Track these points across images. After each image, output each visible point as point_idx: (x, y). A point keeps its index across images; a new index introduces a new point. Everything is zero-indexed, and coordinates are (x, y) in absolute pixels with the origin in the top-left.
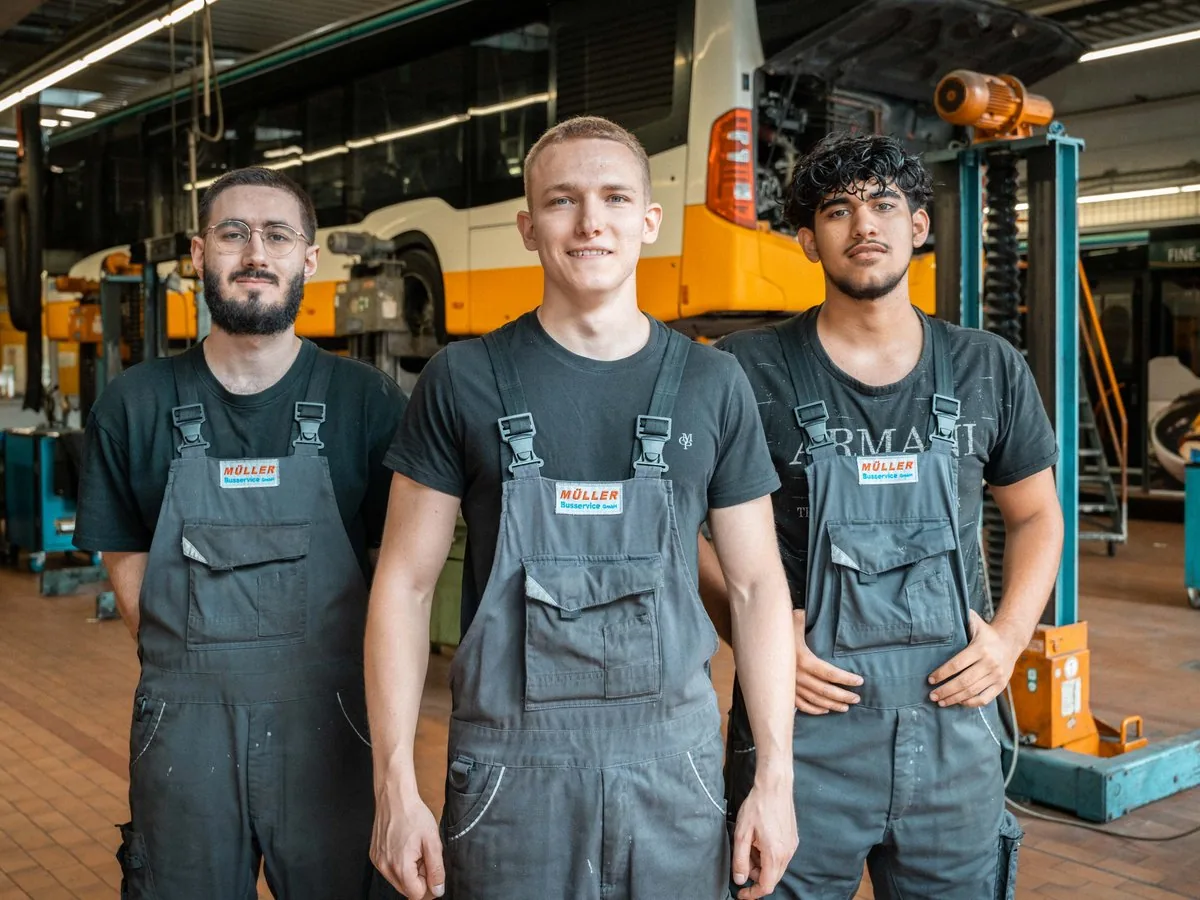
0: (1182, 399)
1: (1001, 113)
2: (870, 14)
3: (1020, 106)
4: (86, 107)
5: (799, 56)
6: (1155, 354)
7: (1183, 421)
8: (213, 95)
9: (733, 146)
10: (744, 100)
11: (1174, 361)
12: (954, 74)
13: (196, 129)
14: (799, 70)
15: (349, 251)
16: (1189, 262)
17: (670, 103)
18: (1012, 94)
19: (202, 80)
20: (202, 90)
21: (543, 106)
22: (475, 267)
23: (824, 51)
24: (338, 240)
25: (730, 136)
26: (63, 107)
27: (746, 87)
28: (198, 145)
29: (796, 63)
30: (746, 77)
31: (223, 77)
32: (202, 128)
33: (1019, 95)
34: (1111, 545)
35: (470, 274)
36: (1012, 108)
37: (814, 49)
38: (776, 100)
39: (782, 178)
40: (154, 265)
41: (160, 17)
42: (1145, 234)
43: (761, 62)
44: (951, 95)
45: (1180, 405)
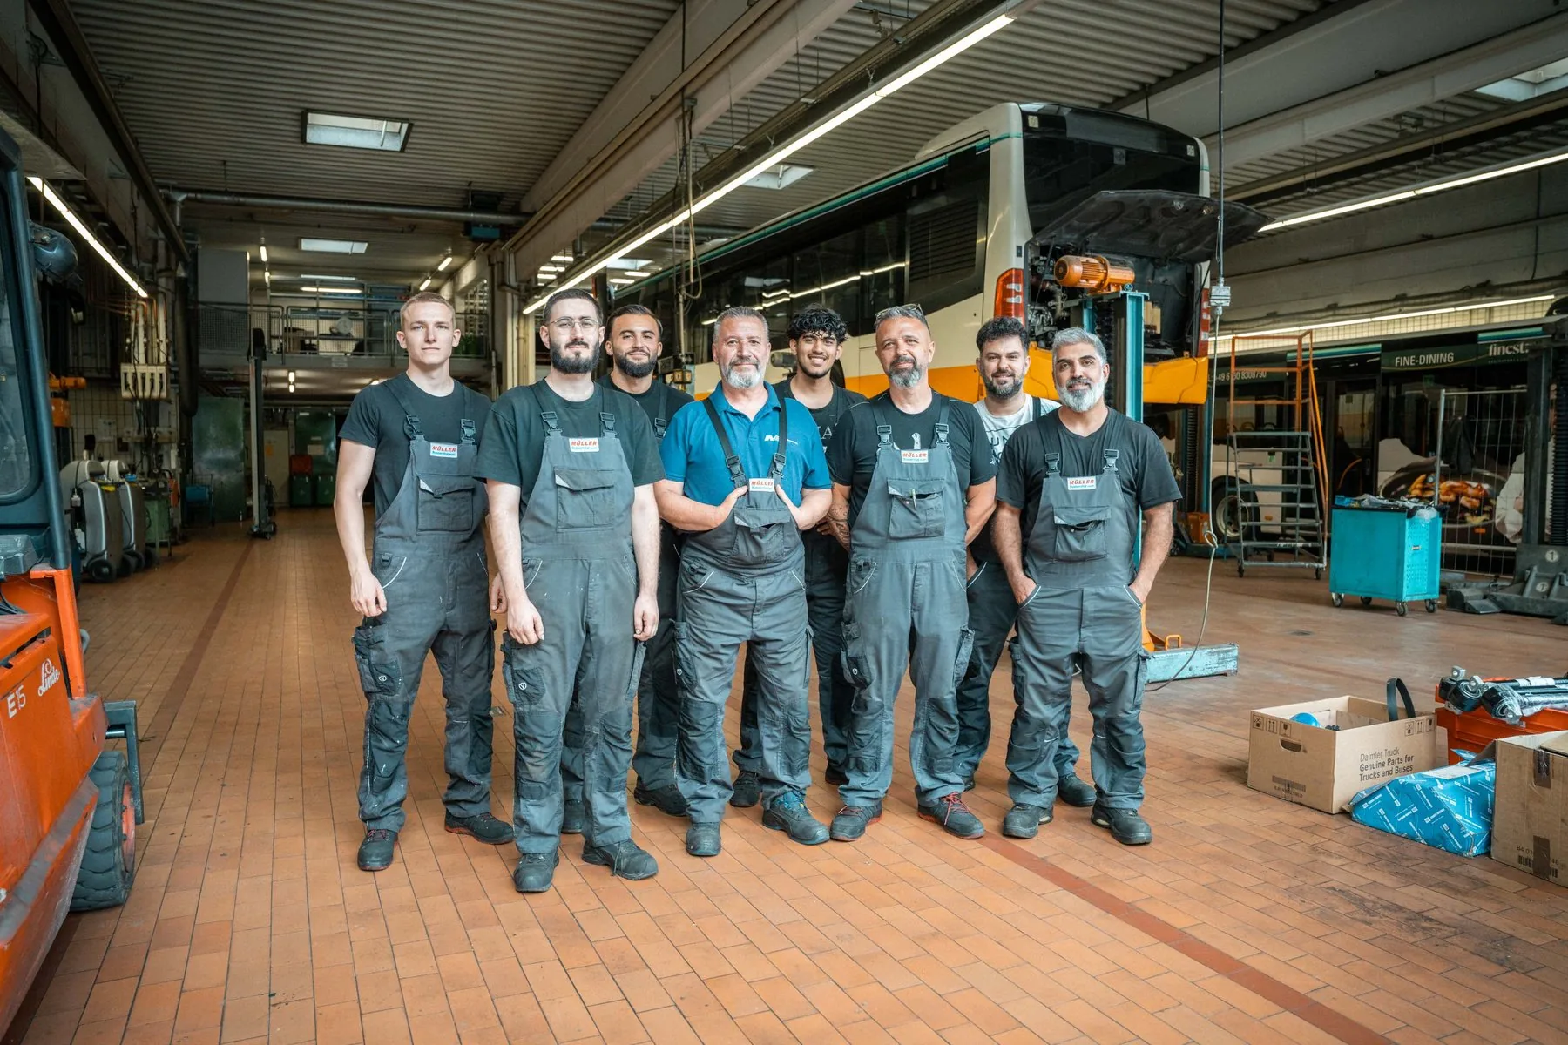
0: (1402, 470)
1: (1093, 279)
2: (1093, 206)
3: (1106, 274)
4: (642, 269)
5: (1053, 233)
6: (1384, 436)
7: (1403, 487)
8: (695, 269)
9: (1008, 293)
10: (1018, 263)
11: (1397, 441)
12: (1062, 258)
13: (684, 292)
14: (1053, 242)
15: (785, 364)
16: (1410, 366)
17: (974, 266)
18: (1101, 268)
19: (689, 261)
20: (689, 267)
21: (903, 269)
22: (863, 374)
23: (1070, 229)
24: (777, 358)
25: (1008, 286)
26: (627, 270)
27: (1019, 255)
28: (685, 302)
29: (1052, 238)
30: (1019, 248)
31: (703, 257)
32: (688, 291)
33: (1106, 268)
34: (1318, 570)
35: (860, 378)
36: (1101, 276)
37: (1063, 228)
38: (1044, 261)
39: (1053, 312)
40: (664, 376)
41: (668, 221)
42: (1379, 346)
43: (1030, 236)
44: (1061, 270)
45: (1401, 474)
